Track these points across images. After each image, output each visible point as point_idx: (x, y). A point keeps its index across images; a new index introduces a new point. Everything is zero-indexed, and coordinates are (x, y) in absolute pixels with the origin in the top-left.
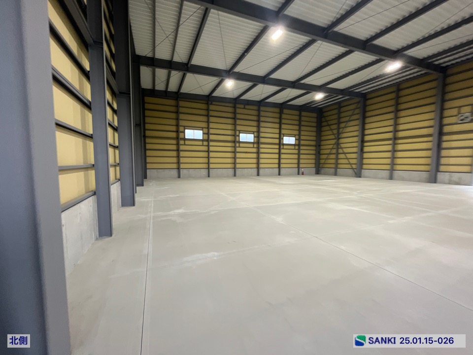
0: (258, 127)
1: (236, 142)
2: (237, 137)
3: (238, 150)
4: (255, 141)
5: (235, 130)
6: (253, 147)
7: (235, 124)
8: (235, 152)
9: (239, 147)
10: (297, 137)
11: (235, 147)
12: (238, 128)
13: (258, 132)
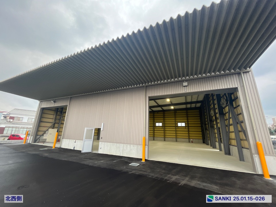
0: (164, 120)
1: (154, 126)
2: (155, 125)
3: (155, 129)
4: (163, 125)
5: (154, 122)
6: (162, 128)
7: (154, 120)
8: (154, 130)
9: (156, 128)
10: (186, 123)
11: (154, 128)
12: (155, 121)
13: (164, 122)
